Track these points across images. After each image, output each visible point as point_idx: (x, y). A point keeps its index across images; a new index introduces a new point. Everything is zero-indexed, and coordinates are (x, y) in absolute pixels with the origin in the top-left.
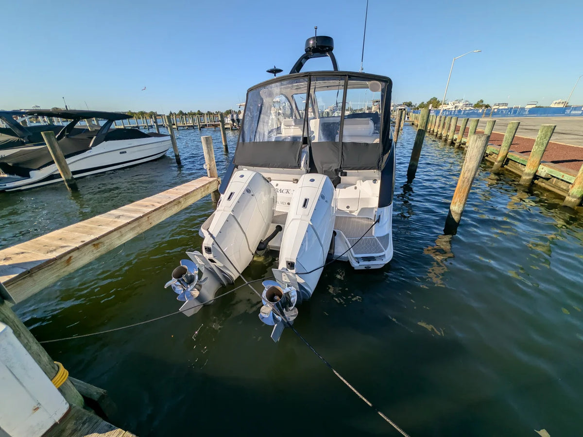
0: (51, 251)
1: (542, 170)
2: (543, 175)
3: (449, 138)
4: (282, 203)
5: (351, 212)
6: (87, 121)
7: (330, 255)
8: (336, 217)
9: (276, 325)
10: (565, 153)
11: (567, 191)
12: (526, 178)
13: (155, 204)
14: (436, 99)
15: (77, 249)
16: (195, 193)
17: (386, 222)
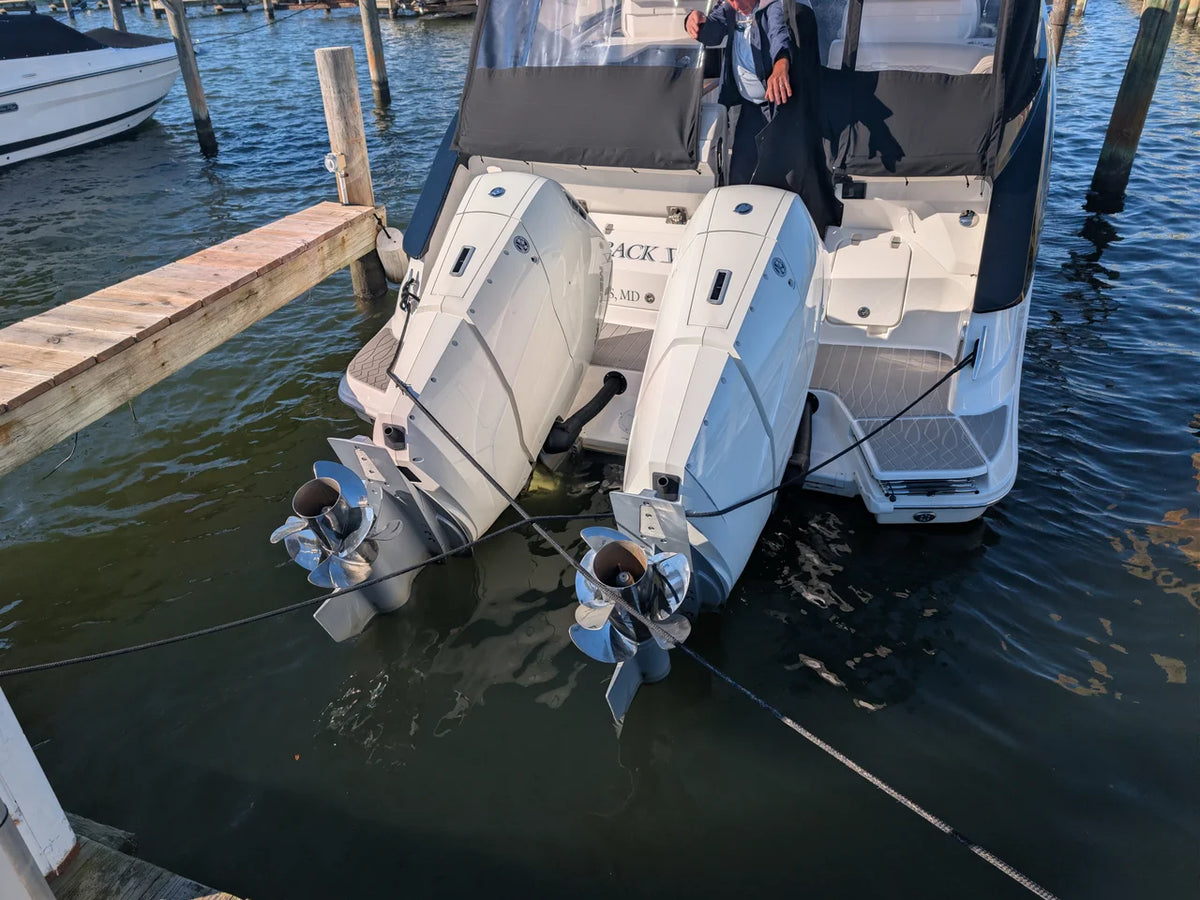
4: (628, 296)
5: (874, 329)
7: (795, 469)
8: (821, 347)
9: (620, 665)
13: (175, 298)
16: (303, 261)
17: (1000, 365)
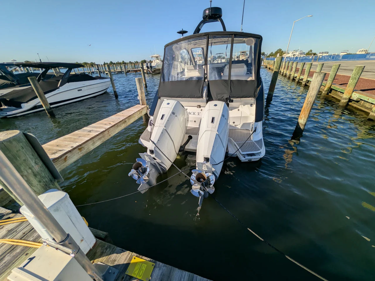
0: (54, 153)
1: (354, 96)
2: (355, 99)
3: (291, 76)
4: (191, 121)
5: (236, 126)
6: (54, 69)
7: (227, 153)
8: (229, 130)
9: (200, 197)
10: (369, 84)
11: (371, 109)
12: (344, 101)
13: (112, 123)
14: (281, 50)
15: (70, 151)
16: (135, 115)
17: (260, 131)
